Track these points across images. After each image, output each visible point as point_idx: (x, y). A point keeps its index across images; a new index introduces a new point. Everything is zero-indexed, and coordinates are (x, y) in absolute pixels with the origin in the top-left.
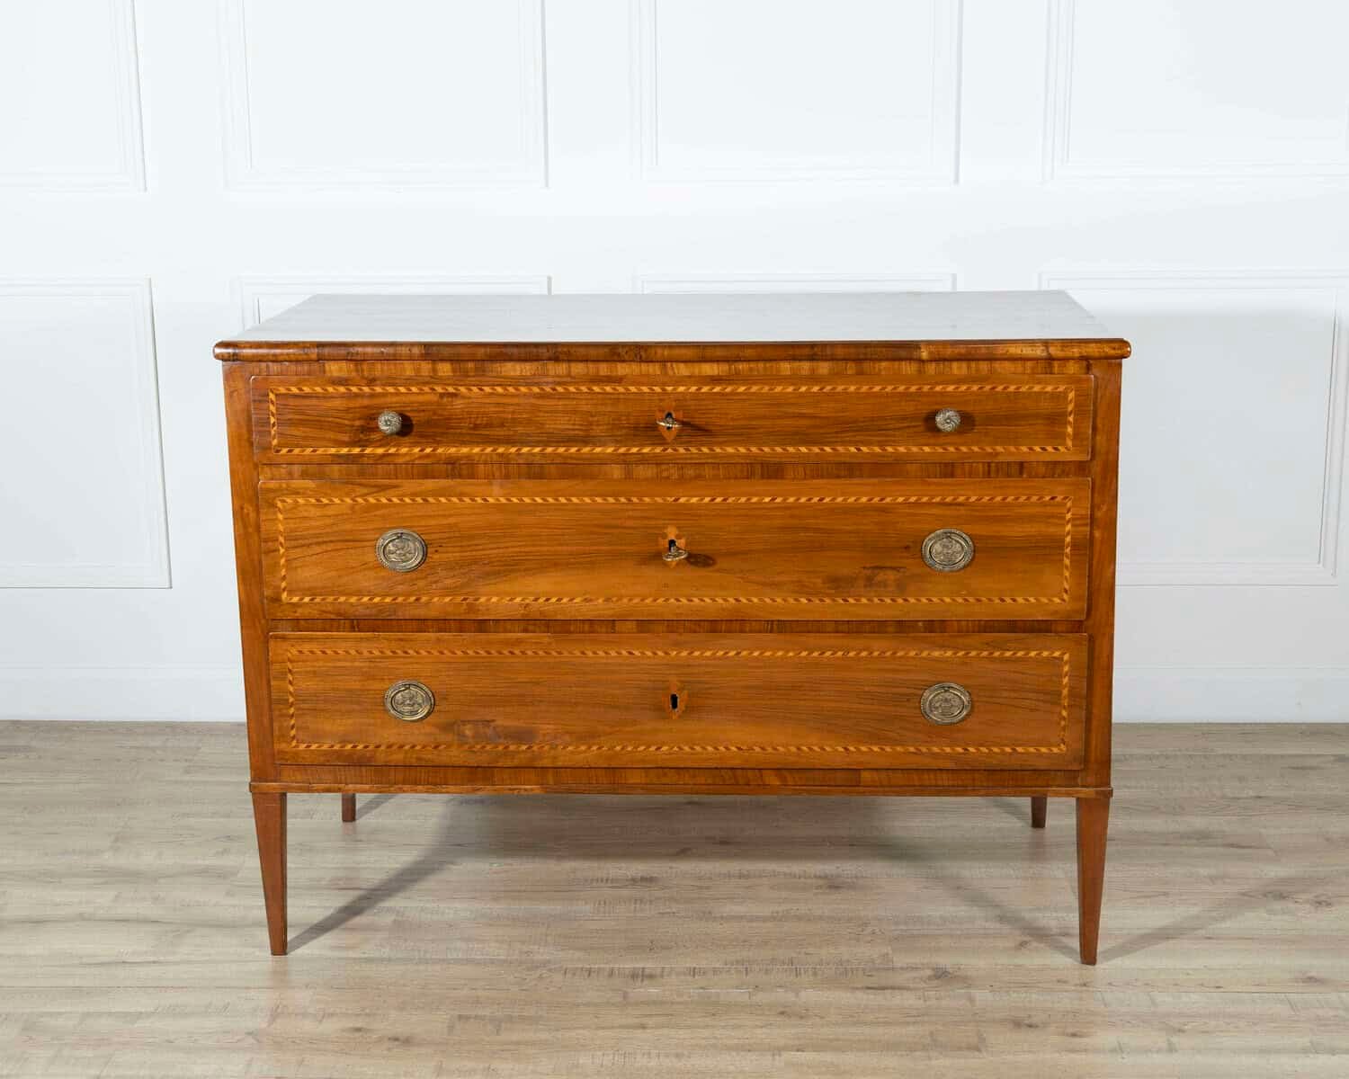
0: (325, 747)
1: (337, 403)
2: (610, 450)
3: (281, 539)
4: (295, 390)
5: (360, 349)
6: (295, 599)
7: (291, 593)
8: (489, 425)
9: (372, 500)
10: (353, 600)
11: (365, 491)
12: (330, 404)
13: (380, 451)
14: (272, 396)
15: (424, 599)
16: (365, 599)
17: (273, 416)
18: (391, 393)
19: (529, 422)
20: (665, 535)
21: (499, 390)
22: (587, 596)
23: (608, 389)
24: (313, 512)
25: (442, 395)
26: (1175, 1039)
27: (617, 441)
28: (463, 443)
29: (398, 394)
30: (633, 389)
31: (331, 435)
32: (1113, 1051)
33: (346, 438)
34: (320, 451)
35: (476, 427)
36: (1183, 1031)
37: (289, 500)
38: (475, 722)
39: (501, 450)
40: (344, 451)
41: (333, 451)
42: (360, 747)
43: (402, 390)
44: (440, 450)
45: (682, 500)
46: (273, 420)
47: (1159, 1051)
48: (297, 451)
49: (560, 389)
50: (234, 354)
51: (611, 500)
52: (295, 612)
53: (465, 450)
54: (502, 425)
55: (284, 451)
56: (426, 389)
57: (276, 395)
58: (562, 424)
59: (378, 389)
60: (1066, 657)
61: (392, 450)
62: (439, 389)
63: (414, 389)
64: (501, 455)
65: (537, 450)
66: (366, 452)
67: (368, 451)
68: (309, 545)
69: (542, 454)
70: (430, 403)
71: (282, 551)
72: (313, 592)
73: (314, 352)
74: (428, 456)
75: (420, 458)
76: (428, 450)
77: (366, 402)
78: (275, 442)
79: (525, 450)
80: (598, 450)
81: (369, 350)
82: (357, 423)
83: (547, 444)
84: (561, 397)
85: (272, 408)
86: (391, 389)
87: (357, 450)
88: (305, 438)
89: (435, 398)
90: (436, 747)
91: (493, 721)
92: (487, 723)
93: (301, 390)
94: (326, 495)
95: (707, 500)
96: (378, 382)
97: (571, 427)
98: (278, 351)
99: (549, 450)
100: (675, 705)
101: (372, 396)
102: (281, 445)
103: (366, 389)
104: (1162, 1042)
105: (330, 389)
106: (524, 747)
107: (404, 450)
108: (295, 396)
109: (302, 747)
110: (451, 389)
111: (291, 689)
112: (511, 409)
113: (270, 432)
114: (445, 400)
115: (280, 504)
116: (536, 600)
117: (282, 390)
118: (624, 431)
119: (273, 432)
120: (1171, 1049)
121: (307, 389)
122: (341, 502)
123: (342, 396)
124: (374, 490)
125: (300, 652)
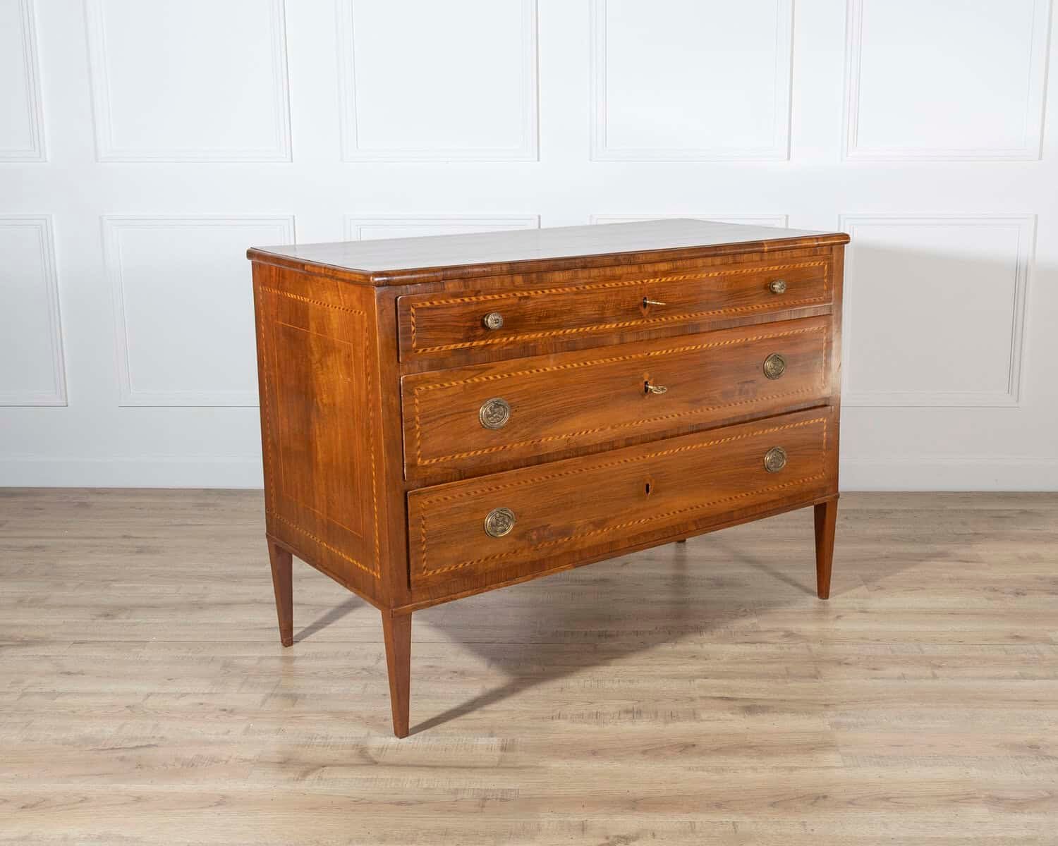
0: (446, 570)
1: (456, 311)
2: (614, 326)
3: (417, 418)
4: (428, 304)
5: (470, 270)
6: (426, 462)
7: (424, 458)
8: (548, 317)
9: (477, 380)
10: (464, 455)
11: (472, 373)
12: (451, 312)
13: (482, 343)
14: (413, 310)
15: (508, 446)
16: (472, 453)
17: (413, 325)
18: (490, 300)
19: (570, 311)
20: (642, 379)
21: (554, 291)
22: (602, 427)
23: (613, 284)
24: (439, 395)
25: (520, 298)
26: (936, 672)
27: (618, 320)
28: (532, 331)
29: (494, 300)
30: (626, 283)
31: (451, 335)
32: (899, 678)
33: (460, 336)
34: (444, 348)
35: (540, 319)
36: (941, 667)
37: (423, 388)
38: (538, 529)
39: (554, 333)
40: (460, 346)
41: (452, 347)
42: (468, 564)
43: (496, 297)
44: (519, 338)
45: (652, 354)
46: (413, 328)
47: (927, 678)
48: (429, 350)
49: (587, 287)
50: (388, 281)
51: (615, 359)
52: (426, 472)
53: (533, 336)
54: (555, 316)
55: (421, 351)
56: (511, 295)
57: (416, 309)
58: (589, 311)
59: (482, 298)
60: (825, 421)
61: (490, 342)
62: (519, 295)
63: (503, 296)
64: (554, 336)
65: (574, 330)
66: (473, 345)
67: (475, 344)
68: (435, 420)
69: (578, 332)
70: (513, 305)
71: (418, 427)
72: (437, 455)
73: (440, 274)
74: (511, 343)
75: (507, 345)
76: (512, 339)
77: (473, 308)
78: (414, 345)
79: (568, 331)
80: (608, 326)
81: (476, 270)
82: (468, 324)
83: (580, 325)
84: (589, 292)
85: (413, 319)
86: (489, 297)
87: (467, 345)
88: (436, 339)
89: (516, 301)
90: (515, 552)
91: (549, 525)
92: (545, 527)
93: (432, 303)
94: (448, 381)
95: (664, 352)
96: (482, 293)
97: (593, 313)
98: (417, 276)
99: (581, 330)
100: (648, 491)
101: (478, 303)
102: (418, 347)
103: (474, 299)
104: (929, 672)
105: (451, 301)
106: (566, 539)
107: (497, 341)
108: (428, 308)
109: (431, 573)
110: (526, 294)
111: (423, 531)
112: (561, 303)
113: (411, 337)
114: (522, 301)
115: (416, 392)
116: (573, 435)
117: (420, 305)
118: (622, 312)
119: (413, 338)
120: (935, 677)
121: (436, 303)
122: (456, 384)
123: (459, 305)
124: (479, 372)
125: (430, 502)
